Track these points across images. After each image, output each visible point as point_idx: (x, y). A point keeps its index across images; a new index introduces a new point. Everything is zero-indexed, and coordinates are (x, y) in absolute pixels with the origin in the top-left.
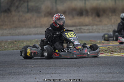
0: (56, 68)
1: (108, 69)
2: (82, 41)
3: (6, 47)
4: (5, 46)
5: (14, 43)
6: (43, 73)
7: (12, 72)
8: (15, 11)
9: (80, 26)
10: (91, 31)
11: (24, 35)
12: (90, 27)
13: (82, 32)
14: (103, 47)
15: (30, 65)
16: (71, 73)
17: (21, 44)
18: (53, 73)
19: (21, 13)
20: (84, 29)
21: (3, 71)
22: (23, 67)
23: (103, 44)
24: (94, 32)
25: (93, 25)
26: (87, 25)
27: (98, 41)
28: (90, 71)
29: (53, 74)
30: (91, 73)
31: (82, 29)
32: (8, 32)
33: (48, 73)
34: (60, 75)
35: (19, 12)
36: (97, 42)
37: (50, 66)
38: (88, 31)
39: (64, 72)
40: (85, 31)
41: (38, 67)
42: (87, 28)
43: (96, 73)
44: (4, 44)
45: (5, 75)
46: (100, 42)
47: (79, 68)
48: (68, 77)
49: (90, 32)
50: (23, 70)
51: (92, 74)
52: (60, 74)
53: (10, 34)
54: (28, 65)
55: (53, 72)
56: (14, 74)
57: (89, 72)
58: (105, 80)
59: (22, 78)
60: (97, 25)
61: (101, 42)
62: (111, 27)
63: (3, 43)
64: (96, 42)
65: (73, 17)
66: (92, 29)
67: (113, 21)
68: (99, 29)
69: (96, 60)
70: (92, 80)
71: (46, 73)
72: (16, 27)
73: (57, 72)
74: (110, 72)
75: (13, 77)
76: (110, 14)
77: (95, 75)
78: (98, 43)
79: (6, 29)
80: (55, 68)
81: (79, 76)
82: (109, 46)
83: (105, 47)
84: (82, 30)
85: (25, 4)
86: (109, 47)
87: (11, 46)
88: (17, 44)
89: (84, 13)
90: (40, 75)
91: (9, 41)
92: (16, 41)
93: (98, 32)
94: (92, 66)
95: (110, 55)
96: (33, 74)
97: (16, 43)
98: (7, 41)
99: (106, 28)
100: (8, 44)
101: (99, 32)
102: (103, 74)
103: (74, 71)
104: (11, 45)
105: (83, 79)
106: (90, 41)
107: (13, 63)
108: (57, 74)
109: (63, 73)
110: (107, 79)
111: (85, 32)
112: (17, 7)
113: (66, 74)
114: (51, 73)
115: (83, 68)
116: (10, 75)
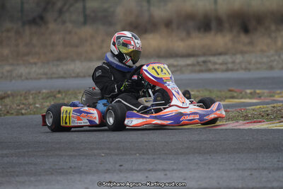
0: (156, 156)
1: (276, 160)
2: (210, 92)
3: (37, 105)
4: (35, 104)
5: (55, 97)
6: (127, 169)
7: (57, 167)
8: (55, 20)
9: (204, 55)
10: (230, 66)
11: (78, 76)
12: (228, 58)
13: (209, 70)
14: (262, 106)
15: (96, 152)
16: (190, 170)
17: (71, 98)
18: (149, 171)
19: (69, 26)
20: (215, 63)
21: (35, 164)
22: (80, 155)
23: (260, 97)
24: (237, 70)
25: (235, 54)
26: (220, 54)
27: (248, 91)
28: (235, 164)
29: (151, 173)
30: (238, 169)
31: (210, 62)
32: (42, 71)
33: (138, 170)
34: (166, 175)
35: (64, 22)
36: (246, 93)
37: (143, 154)
38: (224, 67)
39: (175, 167)
40: (217, 66)
41: (116, 155)
42: (220, 59)
43: (250, 169)
44: (34, 98)
45: (40, 175)
46: (251, 93)
47: (209, 157)
48: (185, 179)
49: (227, 70)
50: (80, 164)
51: (240, 172)
52: (168, 173)
53: (46, 74)
54: (91, 149)
55: (151, 167)
56: (62, 172)
57: (233, 166)
58: (270, 186)
59: (80, 181)
60: (242, 53)
61: (255, 92)
62: (277, 58)
63: (31, 97)
64: (243, 93)
65: (189, 34)
66: (233, 62)
67: (280, 43)
68: (250, 63)
69: (247, 138)
70: (240, 186)
71: (134, 168)
72: (59, 59)
73: (160, 167)
74: (280, 166)
75: (59, 178)
76: (273, 27)
77: (247, 173)
78: (249, 95)
79: (35, 64)
80: (154, 159)
81: (210, 178)
82: (275, 105)
83: (265, 106)
84: (210, 66)
85: (79, 5)
86: (274, 107)
87: (48, 104)
88: (63, 99)
89: (214, 25)
90: (122, 175)
91: (44, 91)
92: (59, 92)
93: (247, 69)
94: (239, 153)
95: (278, 125)
96: (106, 173)
97: (59, 96)
98: (40, 92)
99: (265, 60)
100: (43, 99)
101: (249, 70)
102: (266, 172)
103: (197, 164)
104: (50, 102)
105: (218, 183)
106: (230, 91)
107: (58, 146)
108: (159, 173)
109: (173, 170)
110: (275, 184)
111: (216, 70)
112: (61, 12)
113: (180, 170)
114: (146, 170)
115: (219, 158)
116: (52, 174)
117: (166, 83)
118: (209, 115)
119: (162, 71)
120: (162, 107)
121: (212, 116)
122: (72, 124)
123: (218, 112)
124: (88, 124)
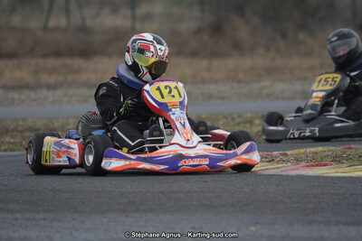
117: (171, 110)
118: (226, 159)
119: (170, 92)
120: (157, 145)
121: (233, 162)
122: (52, 163)
123: (245, 157)
124: (67, 163)
